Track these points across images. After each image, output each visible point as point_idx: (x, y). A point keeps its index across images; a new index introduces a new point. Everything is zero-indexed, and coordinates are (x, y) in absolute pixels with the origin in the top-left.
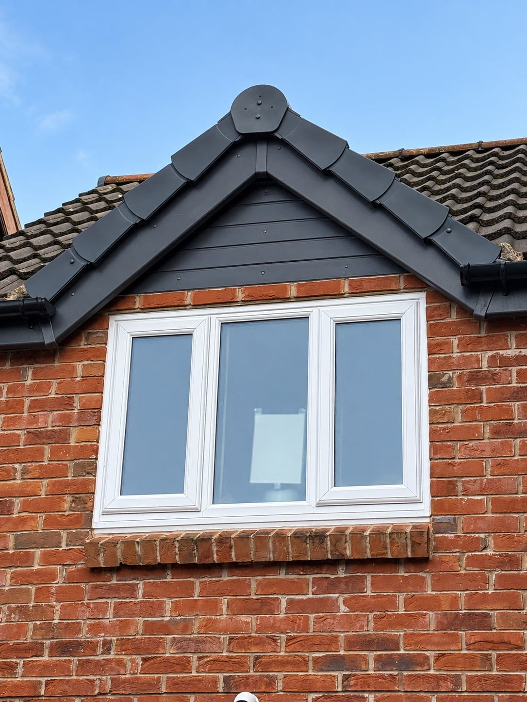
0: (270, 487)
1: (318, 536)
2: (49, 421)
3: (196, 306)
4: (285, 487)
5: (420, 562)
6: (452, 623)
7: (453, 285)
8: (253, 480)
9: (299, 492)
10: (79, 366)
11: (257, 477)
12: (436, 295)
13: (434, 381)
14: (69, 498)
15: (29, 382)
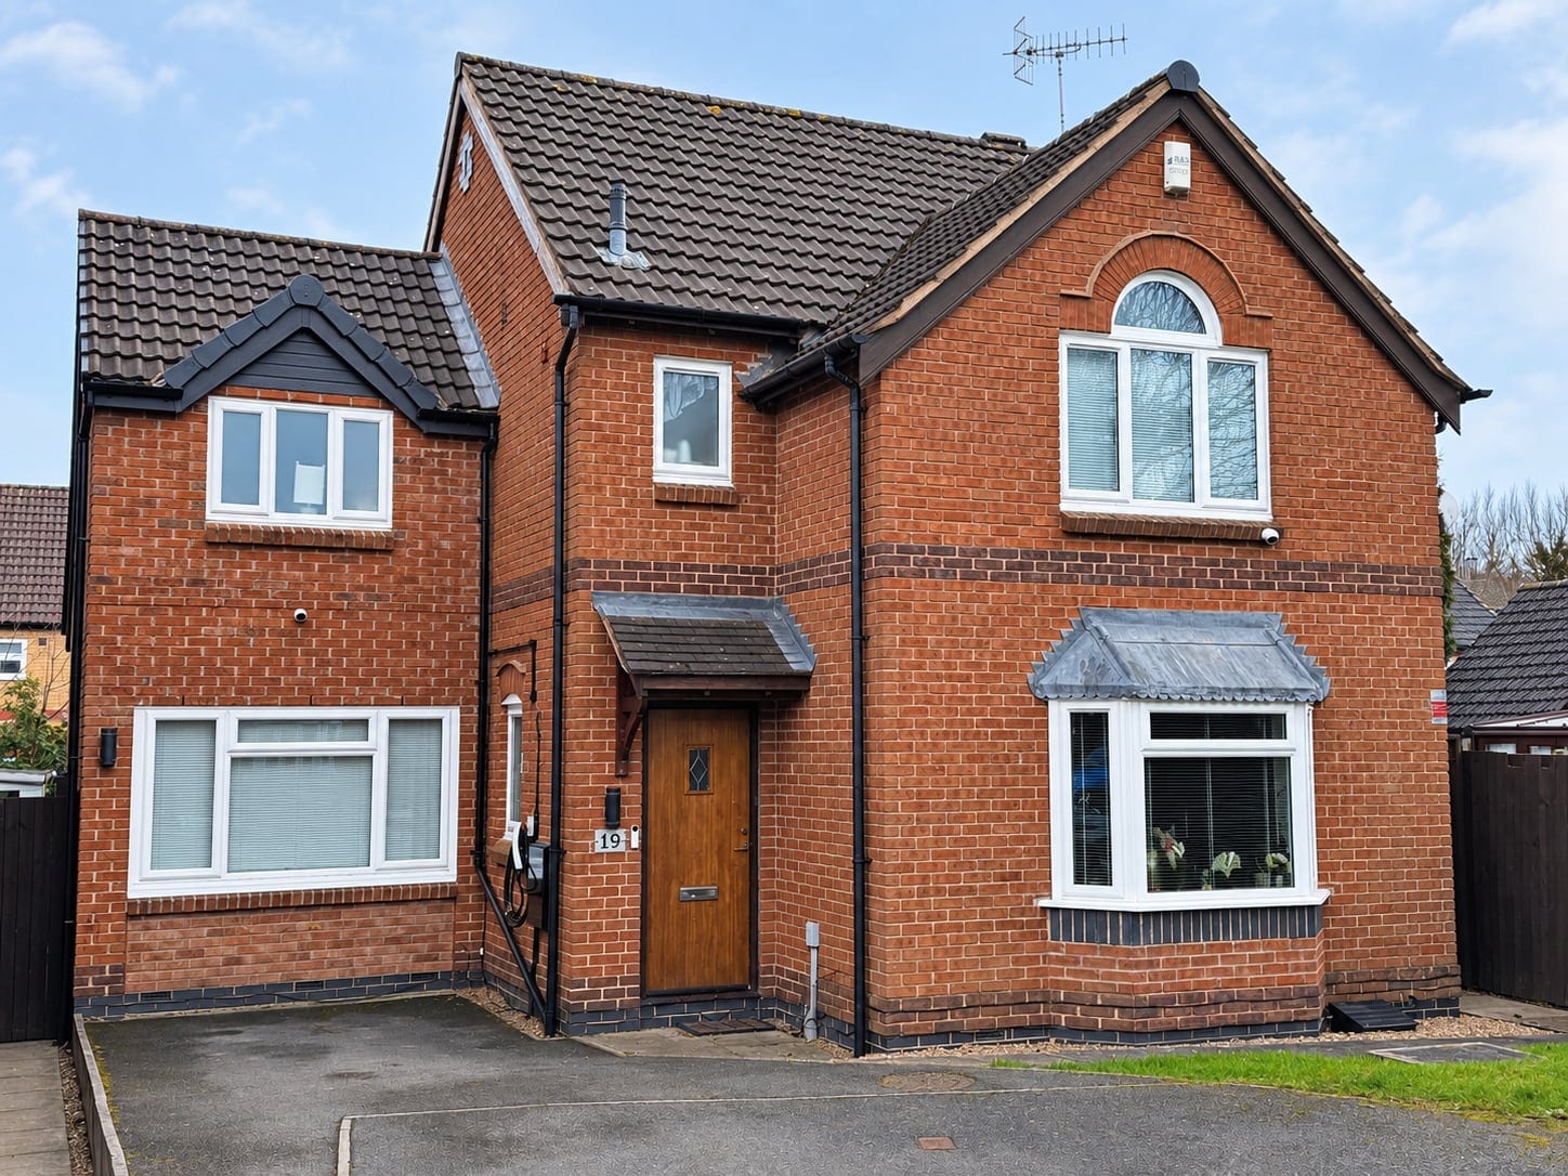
0: (305, 505)
1: (339, 536)
2: (176, 455)
3: (261, 398)
4: (313, 505)
5: (388, 551)
6: (402, 580)
7: (412, 415)
8: (296, 501)
9: (321, 509)
10: (191, 424)
11: (297, 499)
12: (399, 413)
13: (396, 461)
14: (190, 502)
15: (159, 429)
